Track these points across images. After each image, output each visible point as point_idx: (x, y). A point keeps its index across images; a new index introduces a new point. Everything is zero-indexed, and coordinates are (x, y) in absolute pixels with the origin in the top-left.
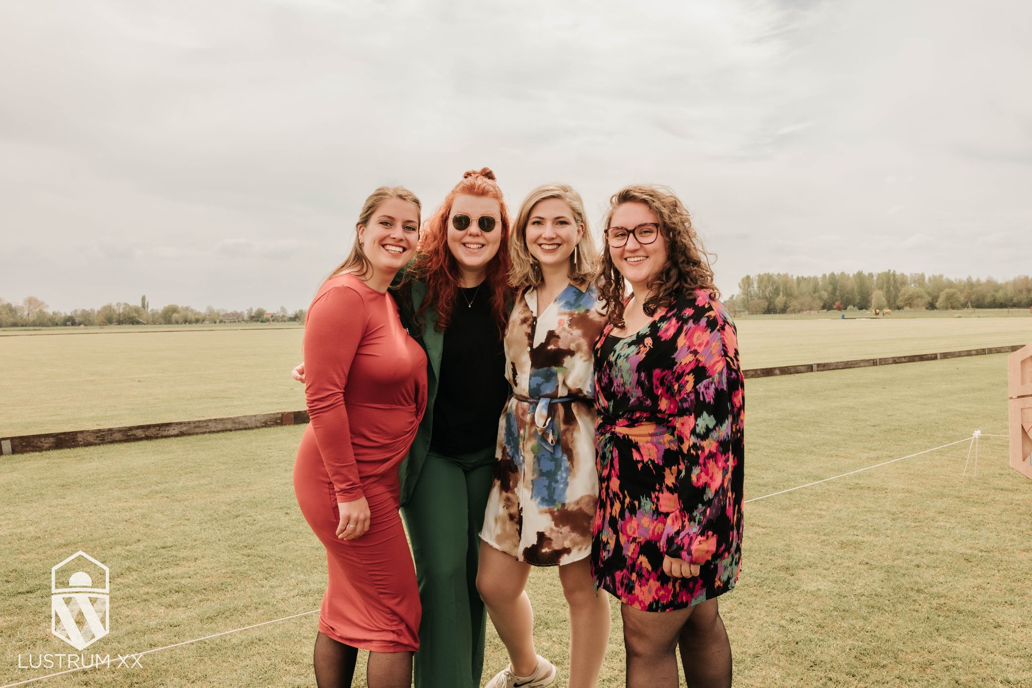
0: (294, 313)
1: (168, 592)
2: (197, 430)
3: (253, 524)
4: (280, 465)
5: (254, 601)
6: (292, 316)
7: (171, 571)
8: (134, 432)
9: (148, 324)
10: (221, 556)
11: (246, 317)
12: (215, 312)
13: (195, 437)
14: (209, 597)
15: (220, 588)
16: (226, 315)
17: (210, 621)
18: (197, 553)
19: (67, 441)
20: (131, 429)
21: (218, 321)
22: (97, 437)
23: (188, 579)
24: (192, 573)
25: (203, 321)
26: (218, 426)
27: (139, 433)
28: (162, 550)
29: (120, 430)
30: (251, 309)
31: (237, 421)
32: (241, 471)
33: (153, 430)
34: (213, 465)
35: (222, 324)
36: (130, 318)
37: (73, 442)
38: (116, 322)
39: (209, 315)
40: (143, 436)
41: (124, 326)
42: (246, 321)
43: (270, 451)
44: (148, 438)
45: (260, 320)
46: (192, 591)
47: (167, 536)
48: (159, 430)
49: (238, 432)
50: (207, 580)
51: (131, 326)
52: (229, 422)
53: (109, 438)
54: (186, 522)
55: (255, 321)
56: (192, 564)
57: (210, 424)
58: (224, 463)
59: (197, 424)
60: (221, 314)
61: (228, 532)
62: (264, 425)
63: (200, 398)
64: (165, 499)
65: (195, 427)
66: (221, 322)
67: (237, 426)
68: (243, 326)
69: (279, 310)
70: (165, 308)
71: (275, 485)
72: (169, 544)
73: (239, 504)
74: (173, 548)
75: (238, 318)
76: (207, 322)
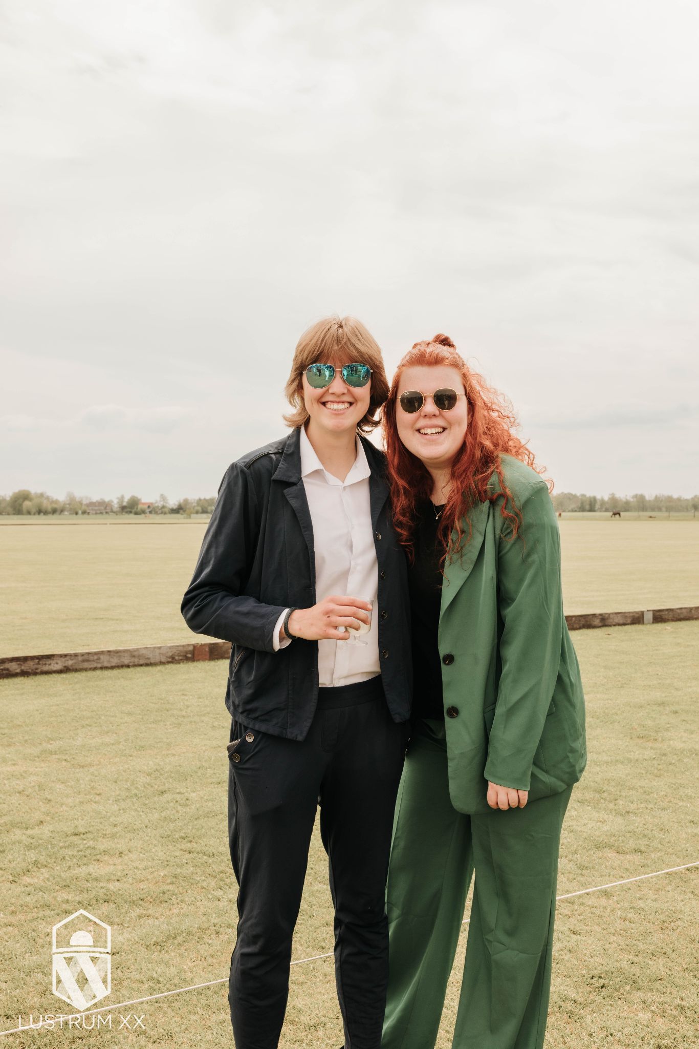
0: (177, 503)
1: (94, 902)
2: (86, 665)
3: (187, 805)
4: (203, 718)
5: (212, 921)
6: (175, 507)
7: (94, 869)
8: (7, 665)
10: (153, 850)
11: (116, 506)
12: (77, 500)
13: (84, 674)
14: (150, 912)
15: (162, 899)
16: (91, 504)
17: (159, 948)
18: (121, 845)
21: (80, 512)
23: (117, 883)
24: (119, 874)
25: (62, 511)
26: (112, 660)
27: (14, 667)
28: (75, 838)
30: (123, 497)
31: (136, 653)
32: (153, 726)
33: (31, 663)
34: (116, 716)
35: (85, 516)
39: (69, 504)
40: (19, 671)
42: (116, 513)
43: (186, 698)
45: (133, 511)
46: (126, 902)
47: (76, 817)
48: (39, 663)
49: (139, 669)
50: (142, 886)
52: (126, 655)
54: (98, 798)
55: (127, 512)
56: (118, 861)
57: (102, 657)
58: (129, 714)
59: (86, 657)
60: (84, 502)
61: (156, 816)
62: (170, 660)
63: (79, 619)
64: (64, 763)
66: (84, 512)
67: (136, 661)
68: (111, 519)
69: (158, 499)
70: (14, 493)
71: (204, 748)
72: (82, 830)
73: (161, 774)
74: (88, 835)
75: (106, 508)
76: (66, 513)
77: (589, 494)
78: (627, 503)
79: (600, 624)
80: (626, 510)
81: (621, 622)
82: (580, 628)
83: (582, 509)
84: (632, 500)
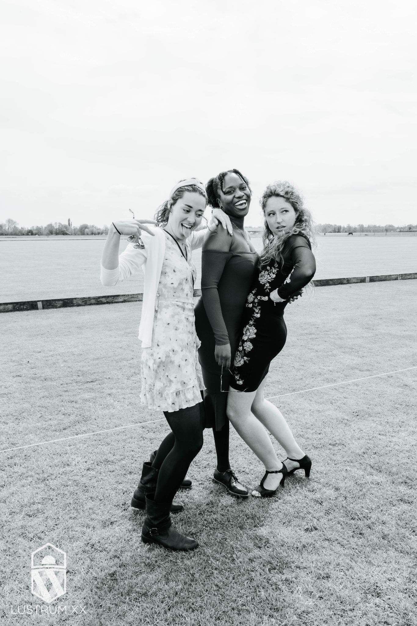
2: (133, 299)
8: (101, 299)
9: (72, 235)
13: (132, 303)
19: (68, 303)
20: (99, 297)
22: (83, 301)
25: (102, 233)
27: (104, 300)
29: (94, 298)
33: (110, 299)
36: (62, 231)
37: (72, 303)
38: (55, 233)
39: (105, 230)
40: (105, 302)
41: (59, 236)
44: (108, 303)
48: (113, 299)
51: (63, 236)
53: (88, 302)
57: (139, 296)
59: (132, 296)
65: (131, 298)
70: (81, 225)
76: (104, 234)
77: (338, 224)
78: (355, 228)
79: (347, 283)
80: (355, 232)
81: (356, 282)
82: (338, 284)
83: (335, 231)
84: (357, 227)
